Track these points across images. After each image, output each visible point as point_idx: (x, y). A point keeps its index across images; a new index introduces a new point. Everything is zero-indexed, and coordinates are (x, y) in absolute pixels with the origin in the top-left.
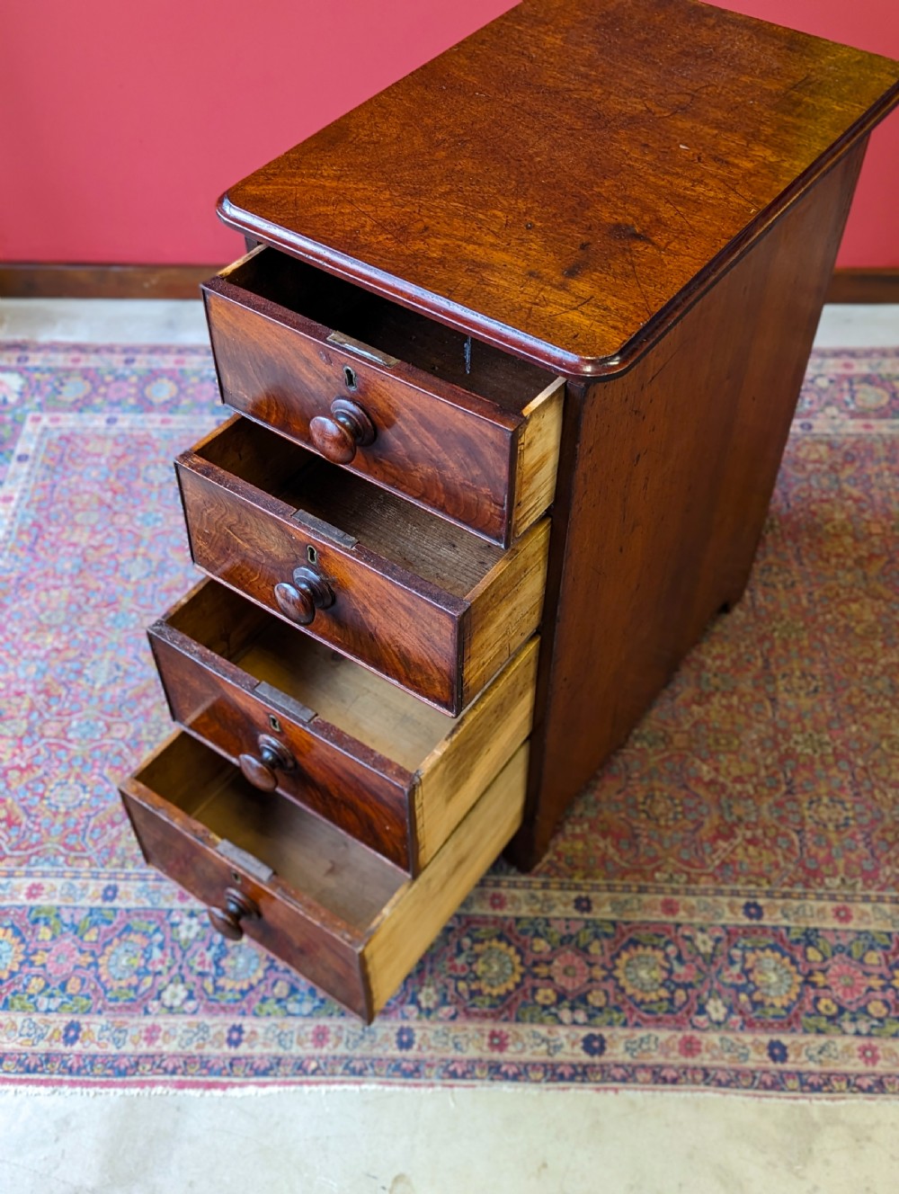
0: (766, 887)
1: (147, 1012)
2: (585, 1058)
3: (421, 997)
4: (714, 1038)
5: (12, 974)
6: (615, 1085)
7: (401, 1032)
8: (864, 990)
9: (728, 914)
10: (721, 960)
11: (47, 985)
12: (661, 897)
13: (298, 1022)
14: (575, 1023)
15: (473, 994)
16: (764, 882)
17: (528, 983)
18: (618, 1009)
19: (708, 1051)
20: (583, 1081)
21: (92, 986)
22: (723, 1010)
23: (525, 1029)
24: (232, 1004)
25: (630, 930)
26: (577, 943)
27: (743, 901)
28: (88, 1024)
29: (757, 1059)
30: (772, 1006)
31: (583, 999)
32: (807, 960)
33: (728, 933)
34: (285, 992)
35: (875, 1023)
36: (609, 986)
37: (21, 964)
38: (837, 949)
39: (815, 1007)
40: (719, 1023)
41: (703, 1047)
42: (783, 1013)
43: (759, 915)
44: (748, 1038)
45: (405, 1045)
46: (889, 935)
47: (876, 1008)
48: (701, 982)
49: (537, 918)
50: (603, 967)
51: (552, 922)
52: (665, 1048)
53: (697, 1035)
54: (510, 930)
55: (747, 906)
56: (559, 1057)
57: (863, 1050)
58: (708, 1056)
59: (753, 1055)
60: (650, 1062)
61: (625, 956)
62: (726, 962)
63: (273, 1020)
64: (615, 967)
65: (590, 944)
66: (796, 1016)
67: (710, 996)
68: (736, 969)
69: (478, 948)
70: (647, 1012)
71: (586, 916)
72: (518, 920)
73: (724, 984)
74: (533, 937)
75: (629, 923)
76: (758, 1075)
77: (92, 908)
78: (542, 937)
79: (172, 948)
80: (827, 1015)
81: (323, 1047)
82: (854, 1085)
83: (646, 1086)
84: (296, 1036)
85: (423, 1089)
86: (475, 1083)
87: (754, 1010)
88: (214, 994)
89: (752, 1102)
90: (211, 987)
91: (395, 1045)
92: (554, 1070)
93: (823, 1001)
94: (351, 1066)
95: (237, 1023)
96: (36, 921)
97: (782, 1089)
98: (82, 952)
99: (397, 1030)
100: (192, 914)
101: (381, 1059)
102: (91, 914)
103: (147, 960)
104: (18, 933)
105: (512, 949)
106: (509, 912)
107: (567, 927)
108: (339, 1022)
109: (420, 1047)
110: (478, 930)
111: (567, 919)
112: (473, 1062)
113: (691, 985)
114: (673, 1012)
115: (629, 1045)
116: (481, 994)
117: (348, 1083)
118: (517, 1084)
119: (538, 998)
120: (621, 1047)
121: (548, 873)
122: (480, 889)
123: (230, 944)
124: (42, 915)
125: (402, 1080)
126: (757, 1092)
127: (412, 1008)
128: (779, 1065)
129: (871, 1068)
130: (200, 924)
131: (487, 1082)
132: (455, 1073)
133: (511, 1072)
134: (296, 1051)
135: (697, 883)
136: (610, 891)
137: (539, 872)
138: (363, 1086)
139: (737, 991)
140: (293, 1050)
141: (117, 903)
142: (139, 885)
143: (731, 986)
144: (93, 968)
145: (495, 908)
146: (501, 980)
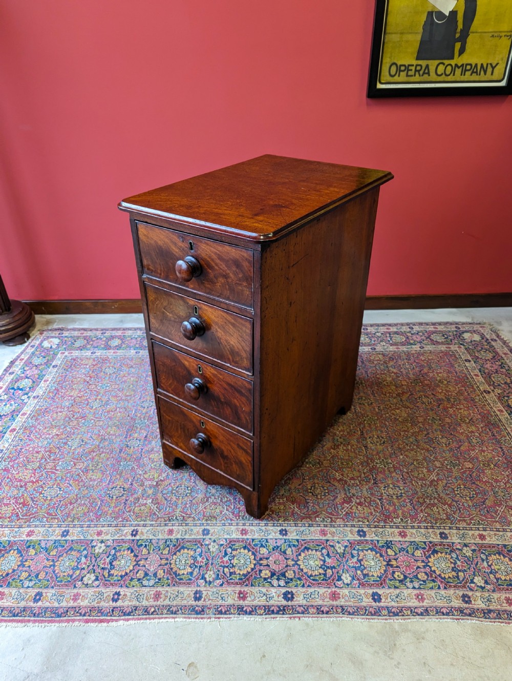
0: (367, 523)
1: (75, 587)
2: (284, 603)
3: (206, 576)
4: (346, 591)
5: (14, 570)
6: (299, 615)
7: (196, 593)
8: (415, 567)
9: (350, 535)
10: (348, 556)
11: (30, 575)
12: (319, 528)
13: (147, 589)
14: (279, 586)
15: (231, 574)
16: (366, 521)
17: (258, 568)
18: (300, 579)
19: (343, 598)
20: (283, 614)
21: (51, 575)
22: (350, 579)
23: (255, 590)
24: (116, 582)
25: (305, 543)
26: (281, 549)
27: (357, 529)
28: (46, 593)
29: (367, 601)
30: (373, 576)
31: (284, 575)
32: (388, 555)
33: (350, 543)
34: (143, 576)
35: (422, 583)
36: (296, 568)
37: (19, 566)
38: (401, 550)
39: (393, 576)
40: (348, 585)
41: (341, 596)
42: (379, 579)
43: (365, 536)
44: (362, 591)
45: (197, 599)
46: (425, 543)
47: (422, 576)
48: (339, 566)
49: (262, 539)
50: (293, 560)
51: (268, 540)
52: (322, 597)
53: (338, 591)
54: (250, 544)
55: (359, 531)
56: (272, 602)
57: (417, 596)
58: (343, 600)
59: (365, 599)
60: (316, 604)
61: (303, 555)
62: (350, 556)
63: (135, 589)
64: (299, 560)
65: (286, 550)
66: (384, 580)
67: (343, 572)
68: (355, 560)
69: (234, 553)
70: (313, 580)
71: (285, 537)
72: (253, 540)
73: (350, 566)
74: (260, 547)
75: (305, 540)
76: (368, 609)
77: (55, 540)
78: (264, 547)
79: (91, 557)
80: (399, 580)
81: (158, 601)
82: (414, 612)
83: (314, 615)
84: (145, 596)
85: (205, 620)
86: (231, 616)
87: (364, 578)
88: (108, 577)
89: (366, 622)
90: (107, 574)
91: (193, 599)
92: (269, 609)
93: (396, 573)
94: (171, 609)
95: (118, 591)
96: (29, 547)
97: (380, 615)
98: (48, 560)
99: (194, 592)
100: (102, 542)
101: (185, 606)
102: (55, 543)
103: (78, 563)
104: (19, 552)
105: (250, 553)
106: (249, 536)
107: (276, 542)
108: (167, 589)
109: (205, 600)
110: (234, 545)
111: (276, 539)
112: (230, 606)
113: (334, 567)
114: (326, 580)
115: (305, 596)
116: (235, 574)
117: (169, 618)
118: (250, 616)
119: (261, 575)
120: (302, 597)
121: (267, 519)
122: (236, 527)
123: (118, 554)
124: (33, 544)
125: (195, 616)
126: (367, 617)
127: (202, 581)
128: (377, 604)
129: (421, 604)
130: (105, 546)
131: (236, 616)
132: (221, 612)
133: (248, 610)
134: (145, 603)
135: (335, 522)
136: (296, 526)
137: (263, 519)
138: (176, 620)
139: (356, 570)
140: (143, 603)
141: (68, 538)
142: (79, 529)
143: (353, 567)
144: (52, 567)
145: (242, 535)
146: (245, 567)
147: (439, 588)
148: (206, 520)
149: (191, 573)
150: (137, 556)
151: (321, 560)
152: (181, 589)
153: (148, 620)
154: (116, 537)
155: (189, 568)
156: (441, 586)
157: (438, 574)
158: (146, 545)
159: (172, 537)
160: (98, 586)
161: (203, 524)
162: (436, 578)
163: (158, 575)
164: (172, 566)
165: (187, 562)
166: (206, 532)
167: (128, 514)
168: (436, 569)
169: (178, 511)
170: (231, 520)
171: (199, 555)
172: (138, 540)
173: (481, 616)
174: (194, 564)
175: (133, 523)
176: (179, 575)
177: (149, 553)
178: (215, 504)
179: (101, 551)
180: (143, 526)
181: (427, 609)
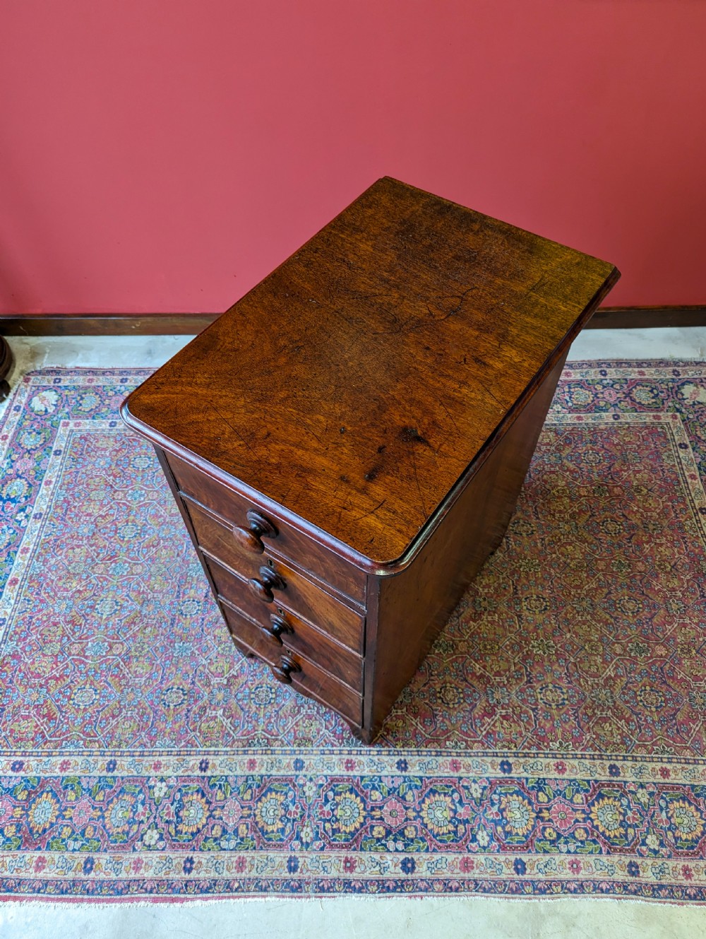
0: (515, 750)
1: (134, 849)
2: (403, 875)
3: (303, 835)
4: (480, 858)
5: (52, 825)
6: (421, 893)
7: (290, 860)
8: (572, 821)
9: (491, 770)
10: (486, 803)
11: (73, 832)
12: (450, 759)
13: (227, 855)
14: (397, 850)
15: (334, 831)
16: (513, 746)
17: (369, 822)
18: (423, 840)
19: (477, 868)
20: (401, 892)
21: (101, 832)
22: (487, 838)
23: (365, 856)
24: (187, 843)
25: (431, 783)
26: (399, 792)
27: (500, 760)
28: (98, 859)
29: (508, 873)
30: (517, 834)
31: (402, 833)
32: (538, 801)
33: (490, 783)
34: (220, 834)
35: (580, 844)
36: (417, 823)
37: (57, 817)
38: (556, 793)
39: (544, 834)
40: (484, 848)
41: (474, 865)
42: (524, 839)
43: (510, 770)
44: (502, 858)
45: (292, 869)
46: (588, 782)
47: (580, 834)
48: (474, 819)
49: (374, 776)
50: (414, 810)
51: (383, 779)
52: (451, 866)
53: (471, 856)
54: (358, 786)
55: (503, 764)
56: (387, 875)
57: (572, 864)
58: (478, 871)
59: (505, 870)
60: (442, 877)
61: (427, 801)
62: (489, 804)
63: (212, 853)
64: (422, 810)
65: (406, 793)
66: (532, 841)
67: (479, 829)
68: (495, 809)
69: (337, 798)
70: (441, 841)
71: (404, 773)
72: (362, 778)
73: (488, 819)
74: (372, 789)
75: (431, 777)
76: (508, 883)
77: (100, 777)
78: (377, 789)
79: (150, 804)
80: (550, 840)
81: (242, 872)
82: (566, 888)
83: (440, 894)
84: (226, 864)
85: (303, 900)
86: (336, 894)
87: (506, 838)
88: (176, 836)
89: (504, 902)
90: (174, 831)
91: (286, 870)
92: (383, 884)
93: (548, 830)
94: (260, 884)
95: (190, 856)
96: (66, 787)
97: (522, 893)
98: (95, 808)
99: (287, 859)
100: (162, 780)
101: (278, 880)
102: (99, 782)
103: (134, 813)
104: (55, 796)
105: (359, 798)
106: (356, 772)
107: (393, 782)
108: (252, 854)
109: (301, 872)
110: (337, 785)
111: (392, 777)
112: (334, 880)
113: (467, 821)
114: (457, 841)
115: (430, 865)
116: (339, 832)
117: (258, 897)
118: (360, 894)
119: (374, 833)
120: (425, 867)
121: (381, 743)
122: (339, 757)
123: (186, 800)
124: (70, 783)
125: (291, 894)
126: (507, 895)
127: (297, 842)
128: (521, 876)
129: (576, 876)
130: (167, 786)
131: (342, 894)
132: (324, 888)
133: (357, 887)
134: (226, 875)
135: (472, 748)
136: (419, 755)
137: (375, 743)
138: (267, 899)
139: (496, 825)
140: (224, 875)
141: (116, 773)
142: (130, 759)
143: (492, 821)
144: (101, 820)
145: (348, 770)
146: (352, 821)
147: (601, 852)
148: (299, 745)
149: (283, 830)
150: (211, 803)
151: (451, 810)
152: (271, 854)
153: (232, 900)
154: (180, 773)
155: (280, 823)
156: (603, 849)
157: (601, 831)
158: (220, 785)
159: (254, 773)
160: (163, 850)
161: (295, 751)
162: (598, 837)
163: (240, 832)
164: (257, 819)
165: (276, 812)
166: (299, 765)
167: (193, 734)
168: (599, 824)
169: (260, 728)
170: (333, 745)
171: (291, 801)
172: (210, 778)
173: (649, 894)
174: (285, 816)
175: (200, 749)
176: (267, 833)
177: (225, 798)
178: (310, 717)
179: (162, 794)
180: (214, 755)
181: (582, 885)
